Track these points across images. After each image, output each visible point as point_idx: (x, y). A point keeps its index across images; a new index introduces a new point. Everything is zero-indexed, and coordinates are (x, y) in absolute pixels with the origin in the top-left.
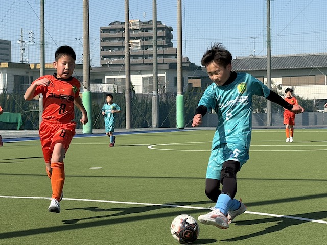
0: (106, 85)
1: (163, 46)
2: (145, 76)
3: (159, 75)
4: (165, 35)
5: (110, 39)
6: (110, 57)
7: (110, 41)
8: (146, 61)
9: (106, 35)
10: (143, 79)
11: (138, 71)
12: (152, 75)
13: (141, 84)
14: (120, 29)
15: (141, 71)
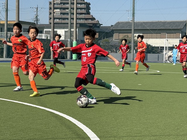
0: (44, 34)
2: (66, 30)
4: (86, 7)
10: (65, 32)
11: (62, 27)
12: (68, 30)
13: (64, 35)
15: (64, 27)
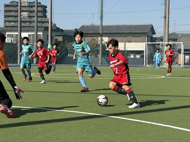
1: (41, 17)
2: (30, 33)
3: (38, 33)
4: (42, 10)
5: (10, 11)
6: (10, 22)
7: (10, 12)
8: (31, 25)
9: (8, 8)
10: (29, 35)
11: (26, 31)
12: (34, 33)
14: (16, 5)
15: (28, 31)
